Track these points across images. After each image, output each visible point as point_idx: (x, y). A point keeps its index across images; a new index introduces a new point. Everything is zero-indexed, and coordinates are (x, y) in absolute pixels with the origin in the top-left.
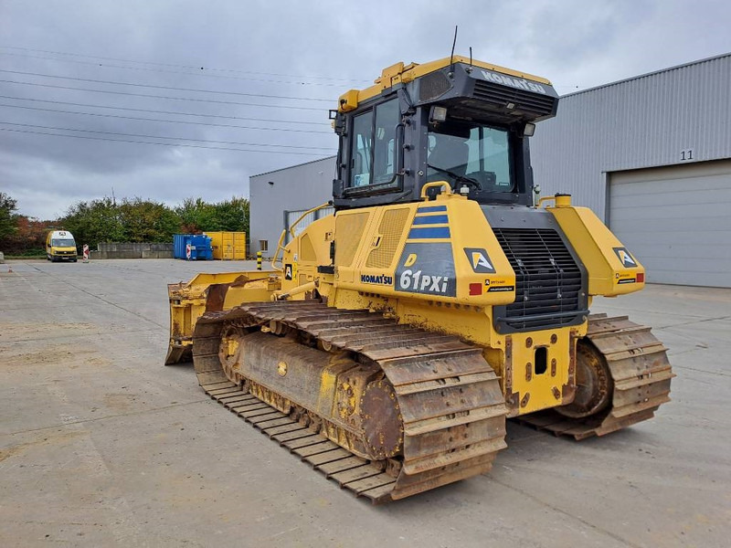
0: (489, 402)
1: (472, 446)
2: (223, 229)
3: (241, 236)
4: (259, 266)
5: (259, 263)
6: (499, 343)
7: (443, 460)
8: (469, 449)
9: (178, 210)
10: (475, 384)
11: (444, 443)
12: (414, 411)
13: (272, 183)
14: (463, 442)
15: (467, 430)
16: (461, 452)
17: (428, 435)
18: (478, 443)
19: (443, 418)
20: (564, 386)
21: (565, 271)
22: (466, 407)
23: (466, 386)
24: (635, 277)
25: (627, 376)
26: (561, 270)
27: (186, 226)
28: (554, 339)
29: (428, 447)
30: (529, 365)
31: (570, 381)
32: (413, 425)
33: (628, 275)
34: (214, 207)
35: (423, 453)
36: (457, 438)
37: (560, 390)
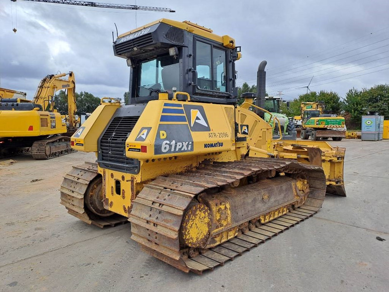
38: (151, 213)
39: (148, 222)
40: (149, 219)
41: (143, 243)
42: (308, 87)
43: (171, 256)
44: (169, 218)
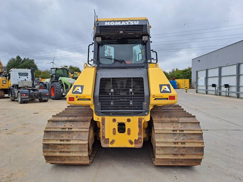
0: (80, 139)
1: (72, 152)
2: (184, 78)
3: (188, 80)
4: (186, 91)
5: (186, 90)
6: (98, 119)
7: (58, 154)
8: (71, 153)
9: (170, 73)
10: (77, 132)
11: (59, 149)
12: (48, 136)
13: (199, 61)
14: (67, 150)
15: (69, 147)
16: (66, 153)
17: (52, 145)
18: (75, 152)
19: (58, 141)
20: (135, 140)
21: (134, 94)
22: (69, 139)
23: (73, 132)
24: (168, 97)
25: (166, 141)
26: (133, 94)
27: (172, 77)
28: (129, 120)
29: (52, 148)
30: (114, 129)
31: (139, 139)
32: (46, 141)
33: (163, 96)
34: (182, 71)
35: (49, 150)
36: (64, 148)
37: (133, 141)
38: (176, 138)
39: (175, 143)
40: (176, 141)
41: (170, 158)
42: (53, 62)
43: (198, 158)
44: (193, 137)
